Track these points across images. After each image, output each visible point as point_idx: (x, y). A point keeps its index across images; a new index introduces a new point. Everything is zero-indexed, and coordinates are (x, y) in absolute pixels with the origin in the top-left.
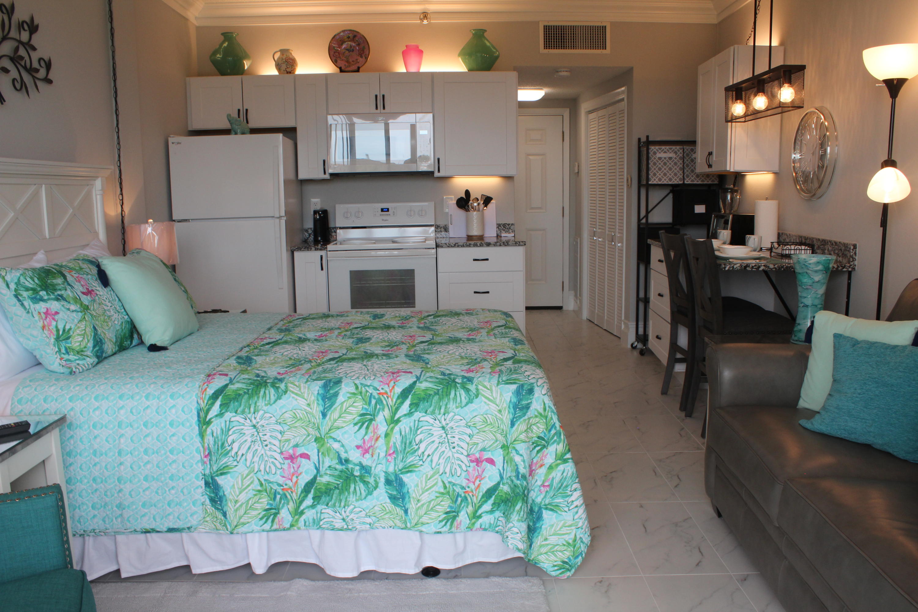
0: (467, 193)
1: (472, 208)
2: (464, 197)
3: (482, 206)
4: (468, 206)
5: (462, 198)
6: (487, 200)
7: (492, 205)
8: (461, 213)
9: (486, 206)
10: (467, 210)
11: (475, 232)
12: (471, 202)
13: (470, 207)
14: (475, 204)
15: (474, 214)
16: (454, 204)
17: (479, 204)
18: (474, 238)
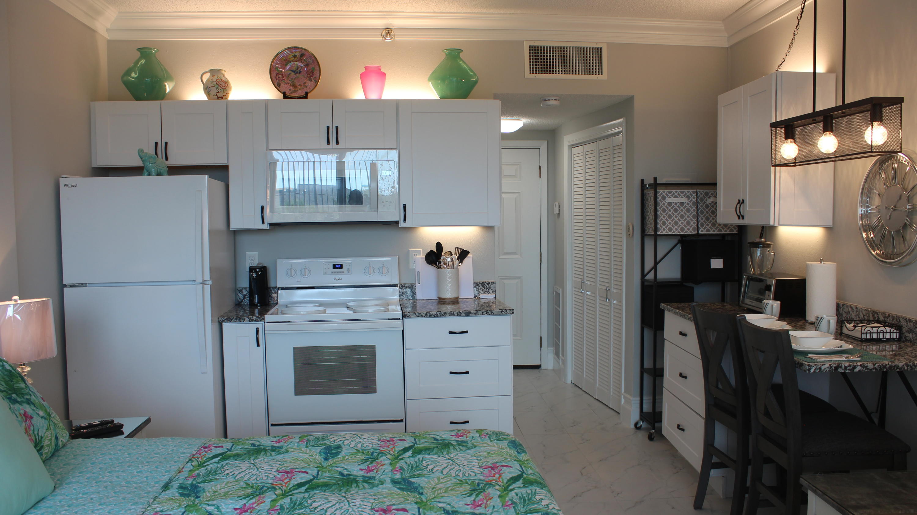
0: (439, 246)
1: (445, 264)
2: (435, 251)
3: (456, 262)
4: (440, 262)
5: (432, 252)
6: (463, 255)
7: (468, 260)
8: (431, 269)
9: (461, 262)
10: (439, 267)
11: (448, 294)
12: (443, 257)
13: (442, 263)
14: (449, 259)
15: (448, 273)
16: (422, 258)
17: (452, 260)
18: (448, 301)
